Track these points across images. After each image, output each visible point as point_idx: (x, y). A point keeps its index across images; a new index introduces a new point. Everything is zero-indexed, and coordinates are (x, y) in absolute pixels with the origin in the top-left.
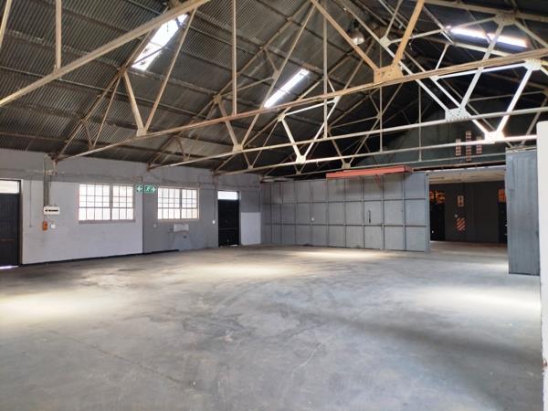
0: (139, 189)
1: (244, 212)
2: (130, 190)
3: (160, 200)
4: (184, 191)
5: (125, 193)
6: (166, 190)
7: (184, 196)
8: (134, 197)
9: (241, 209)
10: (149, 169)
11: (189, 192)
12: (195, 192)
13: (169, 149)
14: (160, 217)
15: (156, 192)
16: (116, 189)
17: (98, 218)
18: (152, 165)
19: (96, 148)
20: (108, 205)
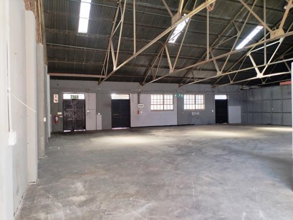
0: (175, 96)
1: (230, 106)
2: (171, 97)
3: (185, 101)
4: (197, 96)
5: (169, 98)
6: (188, 96)
7: (197, 98)
8: (173, 99)
9: (228, 104)
10: (180, 86)
11: (199, 96)
12: (202, 96)
13: (188, 76)
14: (185, 108)
15: (183, 97)
16: (165, 96)
17: (158, 109)
18: (181, 84)
19: (156, 79)
20: (162, 103)
